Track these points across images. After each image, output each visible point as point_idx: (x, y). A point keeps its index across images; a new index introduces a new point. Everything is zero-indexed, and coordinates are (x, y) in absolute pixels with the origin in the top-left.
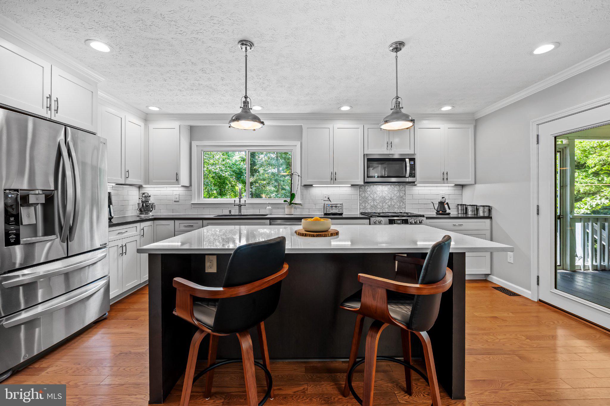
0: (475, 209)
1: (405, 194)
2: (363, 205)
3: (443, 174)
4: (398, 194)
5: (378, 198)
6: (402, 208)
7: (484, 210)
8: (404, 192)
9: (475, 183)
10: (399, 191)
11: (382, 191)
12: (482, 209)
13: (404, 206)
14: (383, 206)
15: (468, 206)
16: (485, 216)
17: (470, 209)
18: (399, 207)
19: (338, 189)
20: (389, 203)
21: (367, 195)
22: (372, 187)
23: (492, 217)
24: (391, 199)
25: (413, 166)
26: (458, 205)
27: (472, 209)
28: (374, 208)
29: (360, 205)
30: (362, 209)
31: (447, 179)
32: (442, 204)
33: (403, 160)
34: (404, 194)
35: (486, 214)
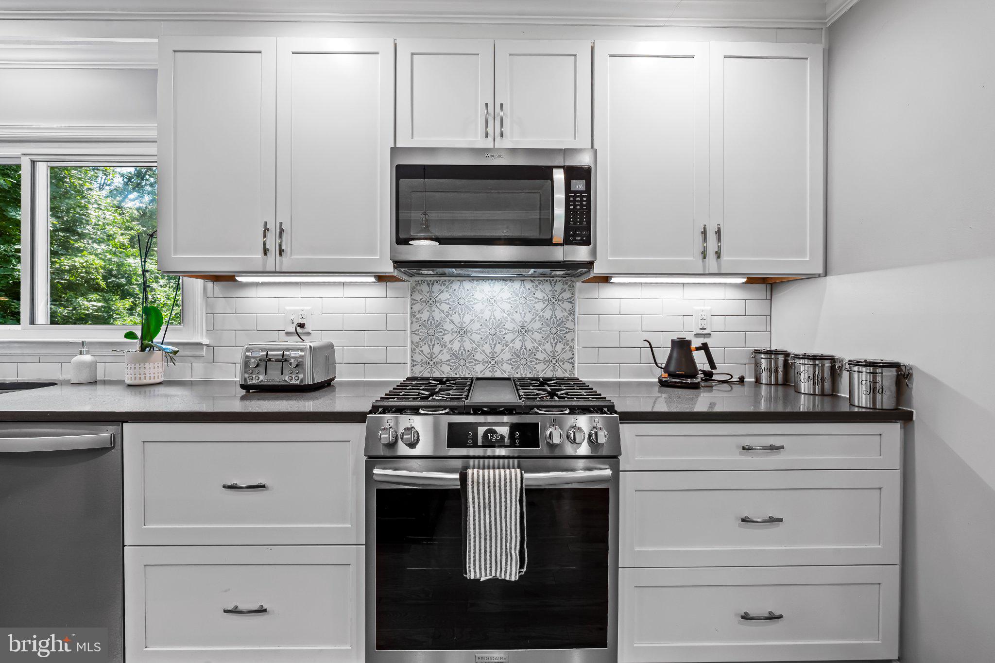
0: (827, 374)
1: (572, 312)
2: (426, 349)
3: (704, 233)
4: (548, 314)
5: (476, 326)
6: (563, 361)
7: (874, 381)
8: (567, 306)
9: (826, 273)
10: (553, 301)
11: (492, 301)
12: (864, 376)
13: (568, 355)
14: (493, 353)
15: (797, 361)
16: (878, 406)
17: (804, 372)
18: (554, 360)
19: (337, 292)
20: (517, 345)
21: (437, 315)
22: (455, 286)
23: (912, 412)
24: (523, 330)
25: (581, 197)
26: (757, 352)
27: (814, 373)
28: (462, 362)
29: (413, 351)
30: (422, 363)
31: (718, 255)
32: (682, 346)
33: (545, 173)
34: (570, 314)
35: (886, 401)
